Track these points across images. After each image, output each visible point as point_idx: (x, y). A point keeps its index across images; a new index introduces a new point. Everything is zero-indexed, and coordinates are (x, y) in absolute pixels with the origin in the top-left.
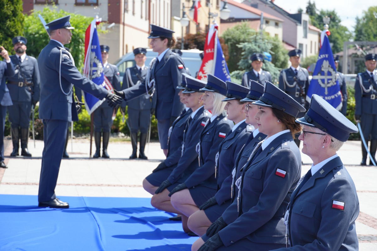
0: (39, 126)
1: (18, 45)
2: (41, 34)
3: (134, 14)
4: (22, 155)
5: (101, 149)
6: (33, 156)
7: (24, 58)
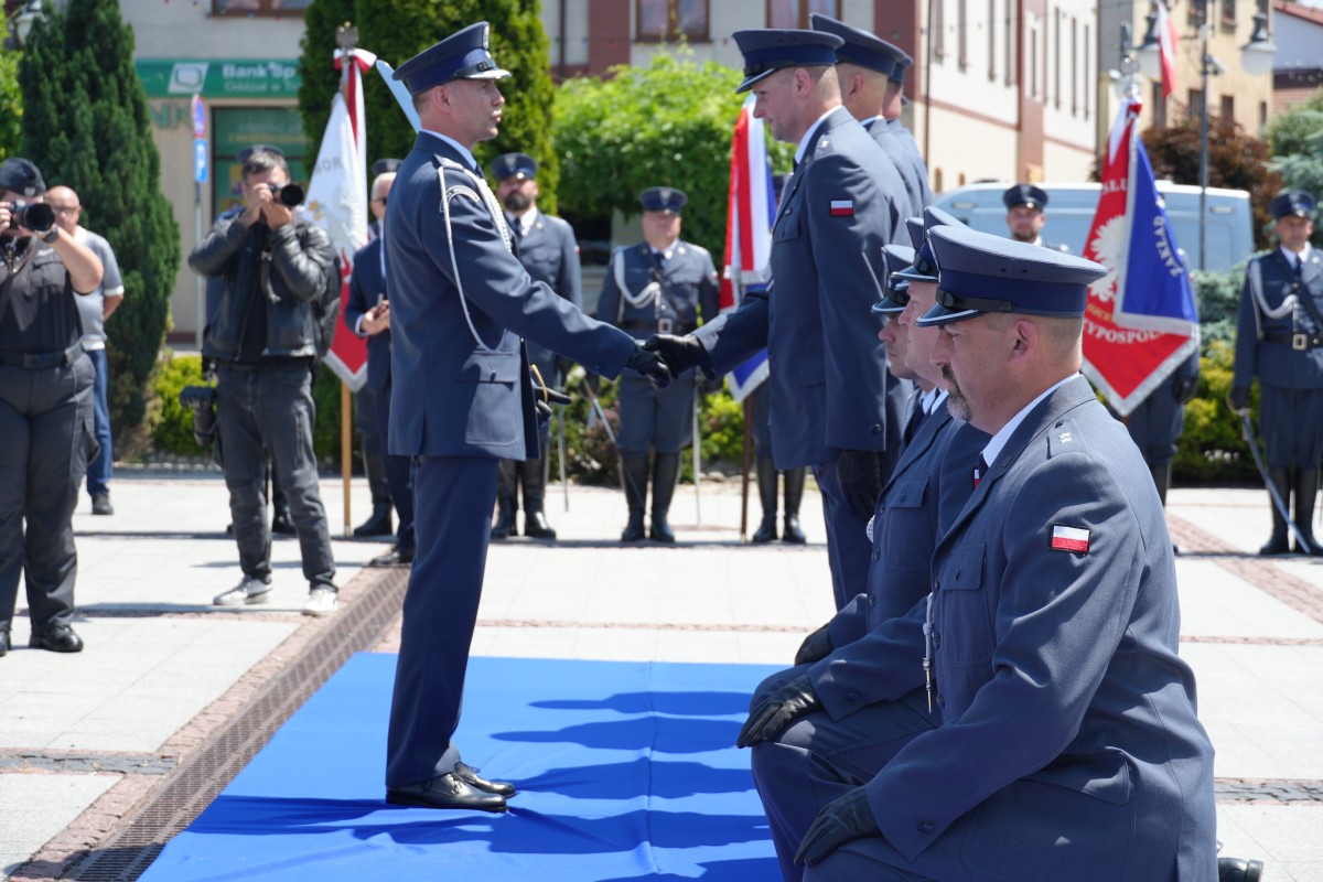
0: (599, 442)
1: (509, 183)
2: (642, 143)
3: (962, 65)
4: (527, 533)
5: (781, 513)
6: (560, 536)
7: (531, 223)
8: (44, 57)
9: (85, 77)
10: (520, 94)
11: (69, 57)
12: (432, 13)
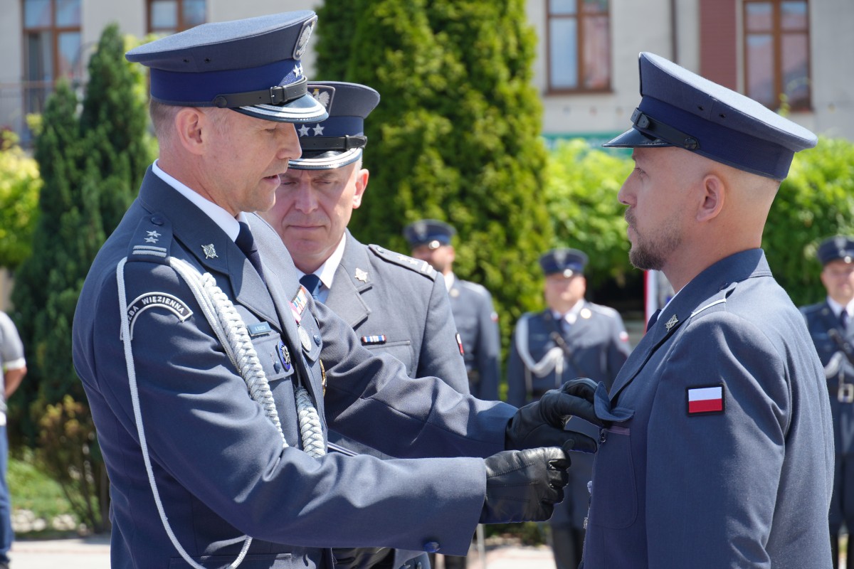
8: (59, 136)
9: (97, 154)
10: (508, 159)
11: (82, 135)
12: (417, 82)
